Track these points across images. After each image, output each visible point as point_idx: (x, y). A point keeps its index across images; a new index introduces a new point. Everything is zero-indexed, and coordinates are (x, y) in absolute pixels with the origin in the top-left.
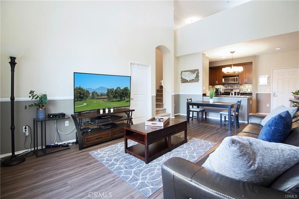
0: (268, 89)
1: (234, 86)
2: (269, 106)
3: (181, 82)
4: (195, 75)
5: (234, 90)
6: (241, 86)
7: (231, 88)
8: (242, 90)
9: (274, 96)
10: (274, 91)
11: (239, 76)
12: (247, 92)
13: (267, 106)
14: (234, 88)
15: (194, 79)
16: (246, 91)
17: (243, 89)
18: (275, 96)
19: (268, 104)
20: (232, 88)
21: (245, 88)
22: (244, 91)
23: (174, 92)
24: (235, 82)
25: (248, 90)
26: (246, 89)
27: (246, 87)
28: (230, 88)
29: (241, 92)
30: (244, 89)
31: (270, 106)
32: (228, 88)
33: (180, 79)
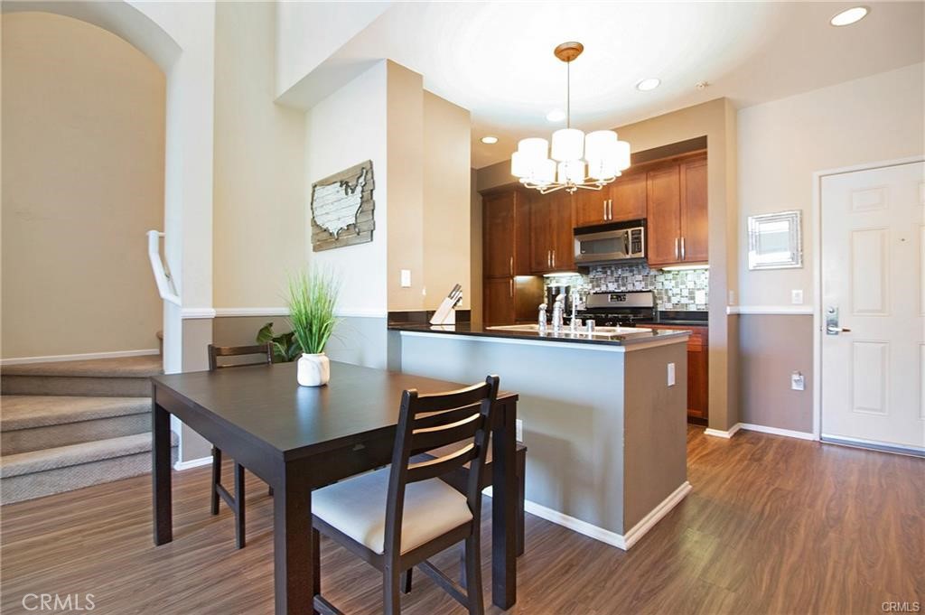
0: (794, 292)
1: (627, 274)
2: (801, 388)
3: (311, 246)
4: (356, 199)
5: (628, 296)
6: (661, 278)
7: (619, 287)
8: (665, 298)
9: (828, 332)
10: (831, 299)
11: (650, 224)
12: (693, 308)
13: (795, 387)
14: (630, 288)
15: (352, 221)
16: (684, 301)
17: (670, 293)
18: (840, 329)
19: (796, 377)
20: (624, 285)
21: (681, 286)
22: (674, 300)
23: (210, 302)
24: (628, 257)
25: (693, 298)
26: (685, 293)
27: (683, 283)
28: (612, 287)
29: (660, 308)
30: (676, 291)
31: (808, 385)
32: (604, 288)
33: (309, 230)
